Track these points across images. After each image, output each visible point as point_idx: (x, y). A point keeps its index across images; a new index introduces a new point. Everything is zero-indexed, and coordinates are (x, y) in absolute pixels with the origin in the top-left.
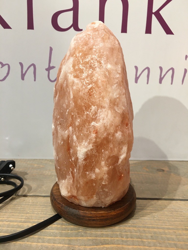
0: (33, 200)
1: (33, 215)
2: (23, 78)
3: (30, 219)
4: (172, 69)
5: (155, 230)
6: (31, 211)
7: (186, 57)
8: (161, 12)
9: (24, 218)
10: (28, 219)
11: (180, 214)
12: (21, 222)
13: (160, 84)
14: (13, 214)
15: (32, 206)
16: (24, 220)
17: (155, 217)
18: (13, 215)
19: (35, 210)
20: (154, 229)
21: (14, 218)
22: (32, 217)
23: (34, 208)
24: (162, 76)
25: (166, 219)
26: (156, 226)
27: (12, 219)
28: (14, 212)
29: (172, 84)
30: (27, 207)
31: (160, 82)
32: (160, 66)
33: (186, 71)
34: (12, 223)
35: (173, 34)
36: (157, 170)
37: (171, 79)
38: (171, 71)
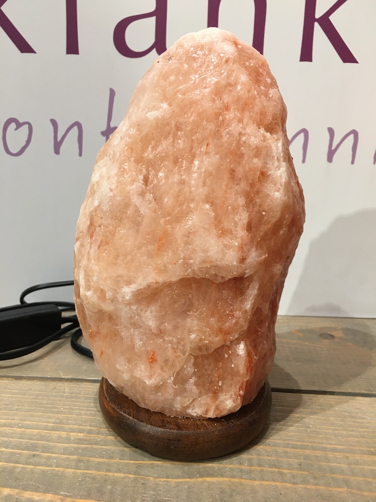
0: (72, 387)
1: (71, 417)
2: (57, 151)
3: (63, 424)
4: (355, 133)
5: (308, 452)
6: (66, 409)
9: (53, 420)
10: (61, 424)
11: (359, 423)
12: (46, 428)
13: (329, 163)
14: (33, 413)
15: (69, 400)
16: (53, 424)
17: (310, 428)
18: (32, 416)
19: (75, 406)
20: (306, 451)
21: (32, 421)
22: (68, 420)
23: (74, 403)
24: (333, 148)
25: (330, 431)
26: (309, 444)
27: (30, 422)
28: (35, 409)
29: (353, 162)
30: (60, 401)
31: (330, 159)
32: (331, 126)
34: (29, 430)
35: (356, 62)
36: (321, 335)
37: (351, 153)
38: (351, 138)
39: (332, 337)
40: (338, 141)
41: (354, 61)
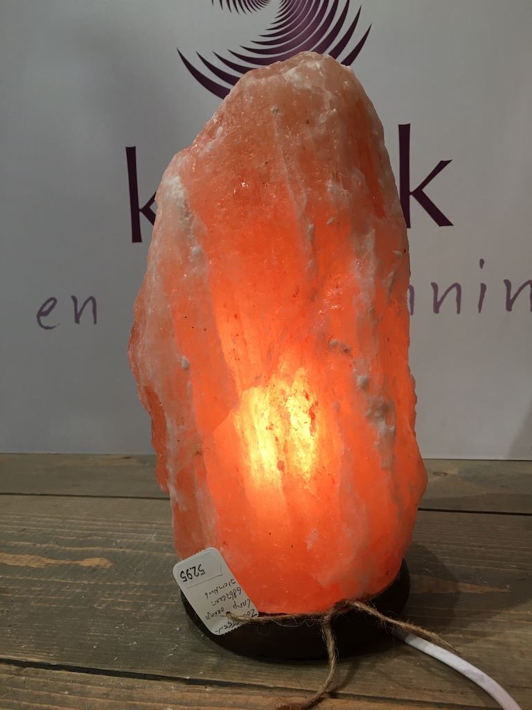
4: (457, 286)
7: (482, 262)
8: (425, 190)
13: (435, 314)
24: (439, 300)
29: (458, 312)
31: (436, 310)
32: (433, 281)
33: (483, 287)
35: (452, 225)
36: (434, 473)
37: (455, 303)
38: (454, 290)
39: (445, 474)
40: (443, 293)
41: (448, 223)
